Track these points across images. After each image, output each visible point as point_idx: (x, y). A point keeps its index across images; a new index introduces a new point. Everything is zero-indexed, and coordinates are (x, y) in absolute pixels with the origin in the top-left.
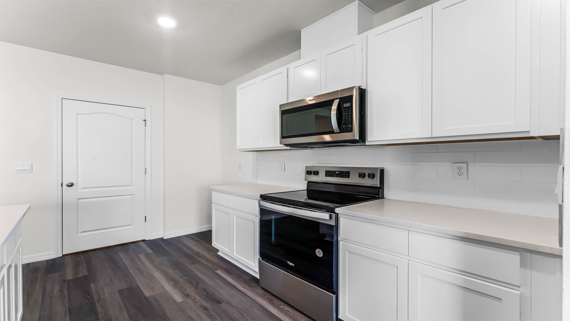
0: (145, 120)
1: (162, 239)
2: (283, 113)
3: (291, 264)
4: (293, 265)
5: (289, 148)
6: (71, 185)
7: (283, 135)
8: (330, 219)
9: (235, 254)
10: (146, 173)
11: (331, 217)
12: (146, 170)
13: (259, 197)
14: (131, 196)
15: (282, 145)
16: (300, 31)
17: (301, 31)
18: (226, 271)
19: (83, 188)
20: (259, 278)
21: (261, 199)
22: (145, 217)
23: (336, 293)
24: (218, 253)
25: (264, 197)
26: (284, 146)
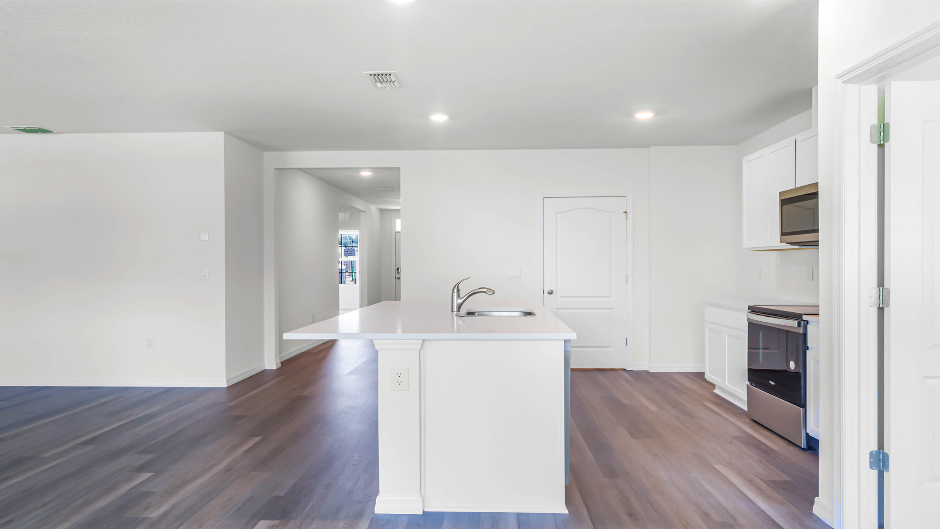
0: (626, 212)
1: (647, 372)
2: (784, 202)
3: (772, 383)
4: (774, 384)
5: (797, 247)
6: (551, 293)
7: (784, 231)
8: (798, 326)
9: (727, 384)
10: (627, 282)
11: (799, 325)
12: (627, 277)
13: (747, 308)
14: (610, 310)
15: (784, 244)
16: (811, 89)
17: (813, 89)
18: (716, 404)
19: (562, 297)
20: (746, 410)
21: (750, 311)
22: (626, 339)
23: (804, 406)
24: (714, 391)
25: (754, 310)
26: (788, 244)
